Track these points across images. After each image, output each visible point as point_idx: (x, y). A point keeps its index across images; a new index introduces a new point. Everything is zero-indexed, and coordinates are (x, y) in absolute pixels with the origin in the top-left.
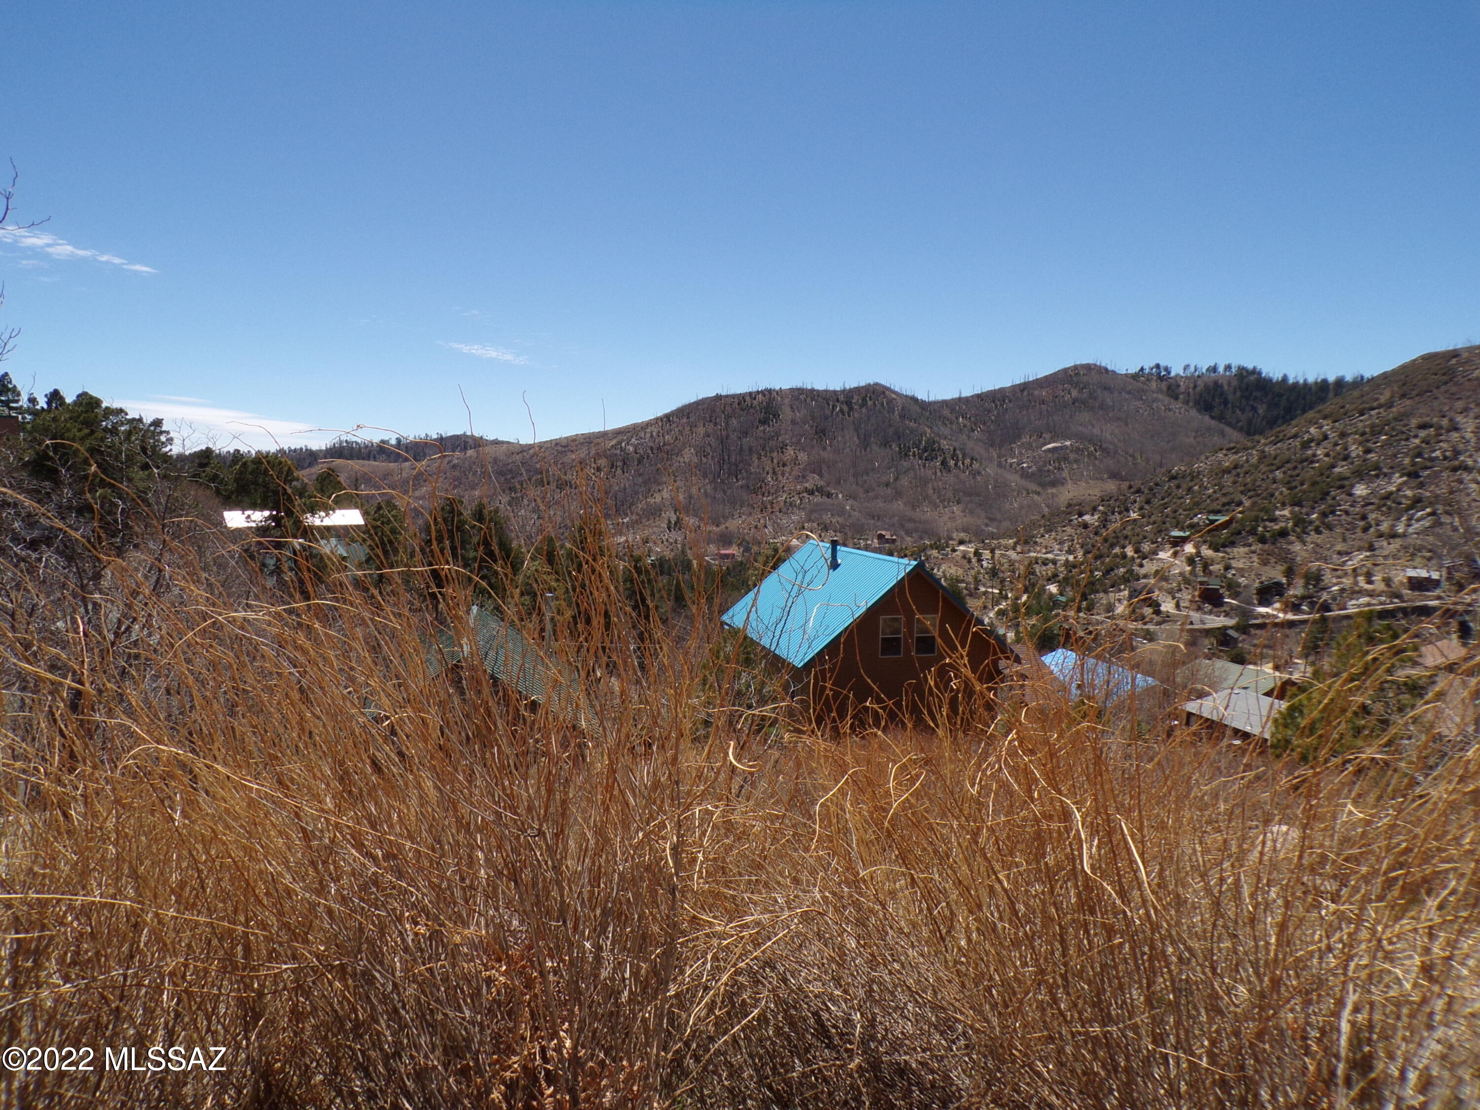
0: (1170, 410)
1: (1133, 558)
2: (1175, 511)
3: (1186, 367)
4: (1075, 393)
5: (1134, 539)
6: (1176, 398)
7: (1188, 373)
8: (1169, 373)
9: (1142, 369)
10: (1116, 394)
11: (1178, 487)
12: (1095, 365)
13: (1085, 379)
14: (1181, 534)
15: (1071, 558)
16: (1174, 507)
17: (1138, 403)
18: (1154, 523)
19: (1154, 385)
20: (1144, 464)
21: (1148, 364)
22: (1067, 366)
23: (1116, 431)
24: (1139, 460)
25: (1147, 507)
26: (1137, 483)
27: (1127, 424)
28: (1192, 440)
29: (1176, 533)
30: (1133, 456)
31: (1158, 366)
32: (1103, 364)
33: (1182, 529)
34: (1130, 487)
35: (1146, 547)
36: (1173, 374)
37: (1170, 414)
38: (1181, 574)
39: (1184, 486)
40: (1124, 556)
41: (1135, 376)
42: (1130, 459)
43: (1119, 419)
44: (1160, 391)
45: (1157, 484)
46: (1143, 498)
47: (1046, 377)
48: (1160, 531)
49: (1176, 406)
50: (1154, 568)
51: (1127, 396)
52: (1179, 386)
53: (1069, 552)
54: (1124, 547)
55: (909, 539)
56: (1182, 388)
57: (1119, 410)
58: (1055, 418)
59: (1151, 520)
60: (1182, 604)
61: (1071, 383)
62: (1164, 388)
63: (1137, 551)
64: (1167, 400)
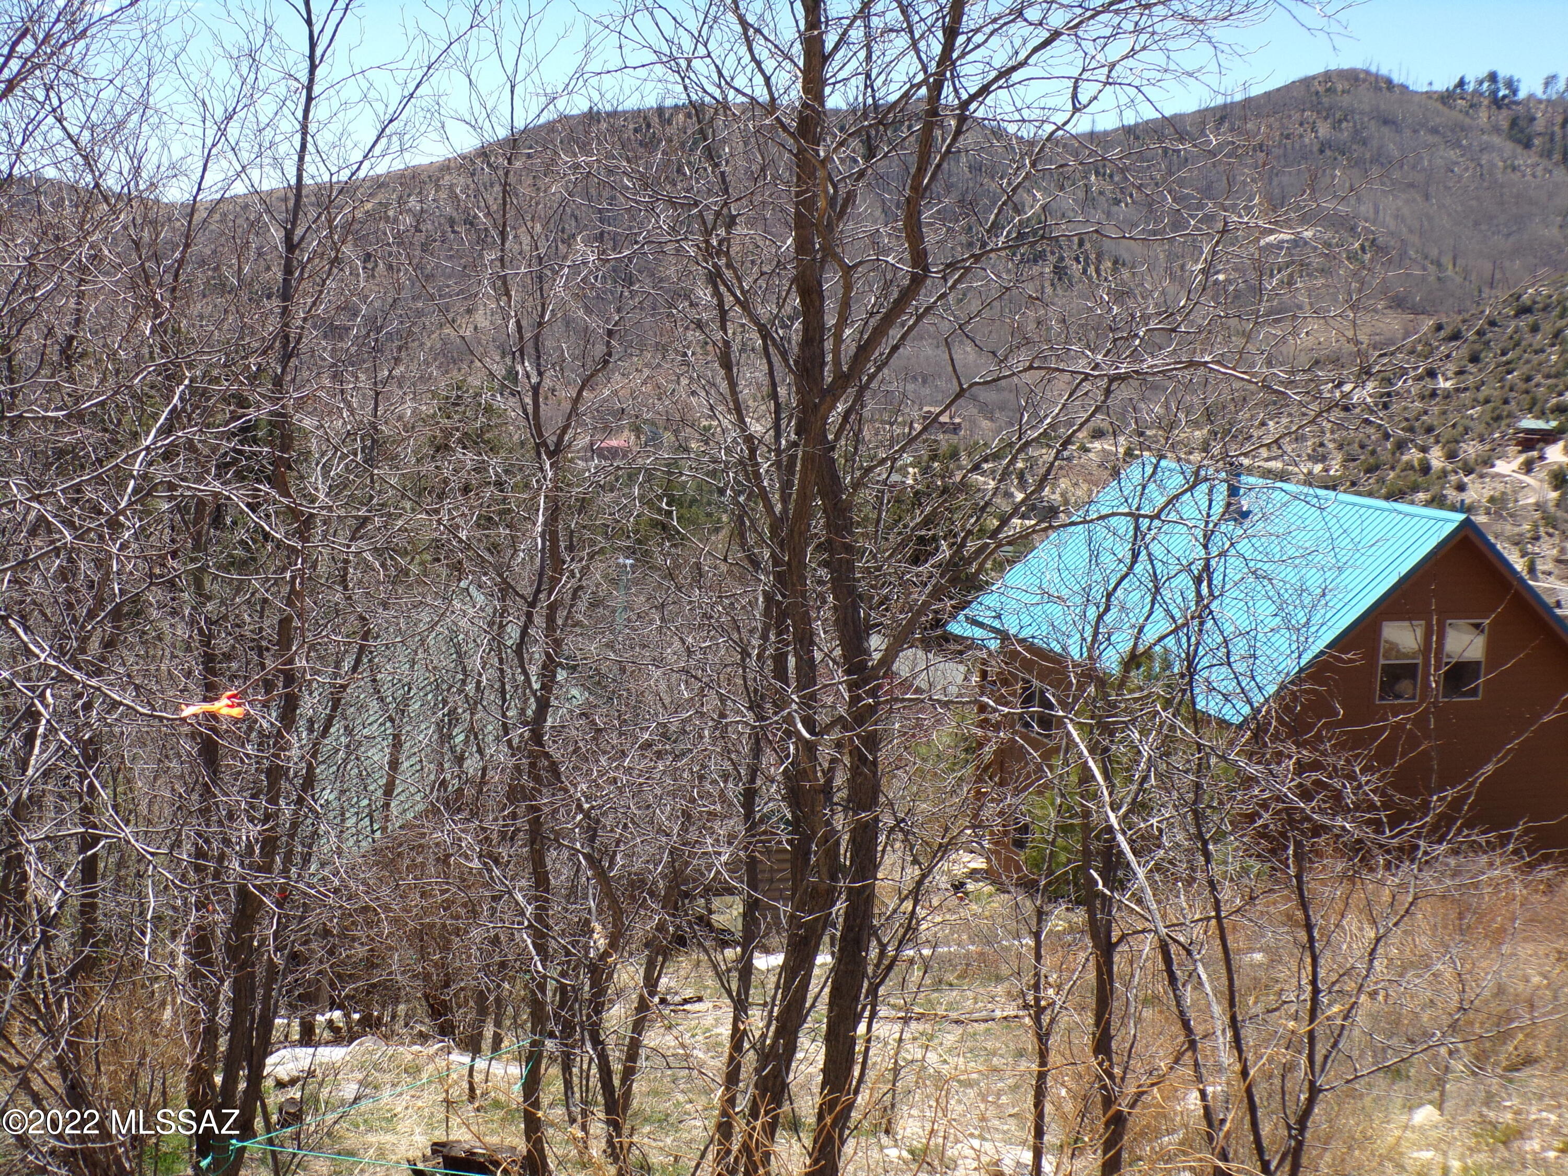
0: (1514, 169)
1: (1444, 473)
2: (1528, 379)
3: (1549, 81)
4: (1324, 130)
5: (1446, 433)
6: (1528, 145)
7: (1553, 93)
8: (1515, 92)
9: (1461, 83)
10: (1407, 133)
11: (1535, 329)
12: (1367, 72)
13: (1346, 100)
14: (1540, 424)
15: (1318, 468)
16: (1525, 369)
17: (1452, 154)
18: (1487, 401)
19: (1483, 116)
20: (1459, 280)
21: (1474, 73)
22: (1311, 72)
23: (1406, 211)
24: (1450, 272)
25: (1471, 368)
26: (1452, 321)
27: (1427, 197)
28: (1555, 231)
29: (1530, 423)
30: (1439, 264)
31: (1493, 77)
32: (1384, 71)
33: (1542, 415)
34: (1439, 328)
35: (1471, 449)
36: (1522, 95)
37: (1515, 176)
38: (1538, 506)
39: (1547, 327)
40: (1426, 468)
41: (1446, 98)
42: (1432, 268)
43: (1411, 185)
44: (1497, 129)
45: (1493, 323)
46: (1464, 351)
47: (1268, 94)
48: (1498, 419)
49: (1526, 159)
50: (1487, 493)
51: (1431, 139)
52: (1533, 119)
53: (1316, 458)
54: (1424, 449)
55: (986, 424)
56: (1540, 125)
57: (1414, 167)
58: (1285, 179)
59: (1481, 396)
60: (1540, 567)
61: (1317, 107)
62: (1505, 125)
63: (1451, 456)
64: (1509, 147)
